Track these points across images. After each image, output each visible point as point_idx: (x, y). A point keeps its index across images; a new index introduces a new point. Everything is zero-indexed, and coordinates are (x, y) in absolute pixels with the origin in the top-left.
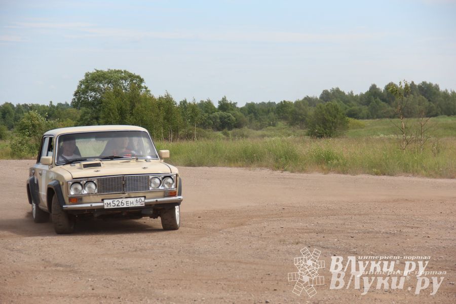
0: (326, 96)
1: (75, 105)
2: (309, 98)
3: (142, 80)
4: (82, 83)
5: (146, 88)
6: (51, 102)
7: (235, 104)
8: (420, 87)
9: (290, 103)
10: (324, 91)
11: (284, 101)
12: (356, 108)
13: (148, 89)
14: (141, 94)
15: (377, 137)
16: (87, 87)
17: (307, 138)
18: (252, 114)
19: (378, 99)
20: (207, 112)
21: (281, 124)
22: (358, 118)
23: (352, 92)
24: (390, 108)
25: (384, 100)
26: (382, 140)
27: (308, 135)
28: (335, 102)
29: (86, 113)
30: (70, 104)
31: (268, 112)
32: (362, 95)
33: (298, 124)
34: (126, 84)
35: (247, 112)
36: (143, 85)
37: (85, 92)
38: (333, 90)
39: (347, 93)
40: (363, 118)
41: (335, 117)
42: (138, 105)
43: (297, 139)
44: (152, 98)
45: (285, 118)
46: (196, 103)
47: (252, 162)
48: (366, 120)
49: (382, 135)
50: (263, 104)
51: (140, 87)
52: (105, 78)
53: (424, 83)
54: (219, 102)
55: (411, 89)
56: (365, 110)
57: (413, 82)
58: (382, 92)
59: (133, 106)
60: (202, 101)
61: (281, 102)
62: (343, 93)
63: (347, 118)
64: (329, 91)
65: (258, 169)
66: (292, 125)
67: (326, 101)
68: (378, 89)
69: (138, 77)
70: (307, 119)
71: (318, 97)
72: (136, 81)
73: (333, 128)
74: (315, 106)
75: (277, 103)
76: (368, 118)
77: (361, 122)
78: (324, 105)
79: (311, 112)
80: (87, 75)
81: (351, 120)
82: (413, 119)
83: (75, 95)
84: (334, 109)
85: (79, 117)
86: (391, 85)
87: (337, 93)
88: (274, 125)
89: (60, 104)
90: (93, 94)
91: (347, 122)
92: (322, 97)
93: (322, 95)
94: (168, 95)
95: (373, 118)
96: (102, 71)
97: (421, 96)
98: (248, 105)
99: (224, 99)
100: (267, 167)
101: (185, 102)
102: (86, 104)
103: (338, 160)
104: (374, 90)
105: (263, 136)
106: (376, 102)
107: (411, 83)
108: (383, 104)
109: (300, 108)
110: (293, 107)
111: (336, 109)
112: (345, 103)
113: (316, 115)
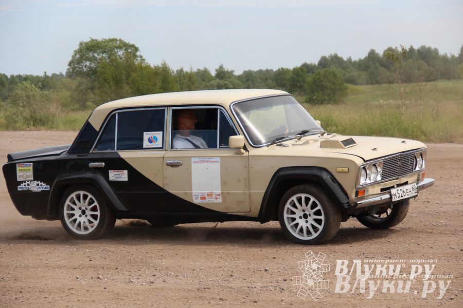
0: (324, 62)
1: (70, 75)
2: (307, 65)
3: (137, 49)
4: (76, 52)
5: (141, 57)
6: (45, 73)
7: (232, 72)
8: (419, 51)
9: (288, 70)
10: (322, 57)
11: (282, 68)
12: (355, 74)
13: (143, 58)
14: (136, 63)
15: (377, 103)
16: (81, 57)
18: (250, 82)
19: (377, 64)
20: (203, 80)
22: (357, 84)
23: (350, 58)
24: (388, 73)
25: (383, 65)
26: (380, 106)
27: (306, 102)
28: (333, 68)
29: (81, 84)
30: (64, 73)
31: (266, 79)
32: (360, 61)
33: (296, 91)
34: (120, 53)
35: (244, 80)
36: (138, 54)
37: (79, 61)
38: (331, 56)
39: (345, 59)
40: (362, 84)
41: (334, 83)
42: (134, 75)
44: (148, 67)
45: (283, 85)
46: (193, 71)
48: (365, 86)
49: (381, 101)
50: (261, 71)
51: (135, 56)
52: (99, 48)
53: (423, 47)
54: (216, 70)
55: (409, 54)
56: (364, 75)
57: (412, 47)
58: (381, 56)
59: (128, 76)
60: (199, 70)
61: (279, 69)
62: (342, 59)
63: (346, 84)
64: (327, 57)
67: (325, 67)
68: (377, 54)
69: (133, 46)
70: (305, 85)
71: (317, 64)
72: (131, 50)
73: (332, 95)
74: (313, 72)
75: (274, 70)
76: (367, 83)
77: (359, 88)
78: (322, 71)
79: (309, 78)
80: (81, 44)
81: (350, 86)
82: (412, 84)
83: (70, 65)
84: (332, 75)
85: (74, 87)
86: (390, 49)
87: (336, 59)
89: (54, 75)
90: (88, 63)
91: (346, 88)
92: (320, 63)
93: (320, 61)
94: (164, 64)
95: (372, 84)
96: (96, 40)
97: (420, 61)
98: (245, 72)
99: (221, 67)
101: (181, 70)
102: (80, 73)
103: (337, 127)
104: (372, 55)
106: (375, 67)
107: (409, 47)
108: (382, 69)
109: (298, 76)
110: (291, 75)
111: (335, 75)
112: (344, 69)
113: (315, 81)
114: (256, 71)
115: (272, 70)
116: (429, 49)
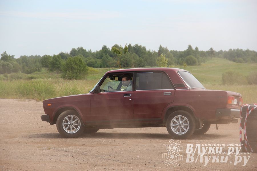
0: (74, 52)
2: (63, 53)
8: (134, 47)
9: (50, 57)
10: (73, 49)
11: (46, 55)
12: (93, 60)
17: (61, 80)
18: (25, 63)
19: (108, 55)
21: (44, 70)
22: (94, 67)
23: (90, 50)
24: (115, 61)
25: (111, 56)
27: (61, 78)
28: (79, 57)
31: (36, 62)
32: (97, 52)
33: (55, 70)
38: (79, 48)
39: (87, 51)
40: (97, 67)
41: (80, 66)
43: (54, 80)
45: (46, 66)
47: (23, 96)
48: (100, 68)
50: (32, 57)
53: (137, 45)
54: (2, 55)
56: (99, 61)
57: (130, 45)
58: (110, 50)
61: (44, 56)
62: (85, 51)
63: (87, 67)
64: (76, 49)
65: (27, 100)
66: (51, 71)
67: (74, 56)
68: (108, 48)
70: (61, 67)
71: (69, 53)
73: (78, 73)
74: (66, 59)
75: (41, 56)
76: (101, 67)
77: (96, 69)
78: (72, 58)
79: (64, 62)
81: (91, 69)
84: (79, 61)
86: (116, 46)
87: (81, 51)
88: (39, 71)
91: (88, 70)
92: (71, 53)
93: (71, 51)
95: (104, 67)
97: (134, 54)
98: (21, 57)
99: (5, 53)
100: (33, 99)
104: (105, 49)
105: (31, 78)
106: (106, 57)
108: (110, 58)
109: (56, 60)
110: (52, 59)
111: (80, 61)
112: (86, 57)
113: (67, 64)
114: (29, 56)
115: (40, 56)
116: (140, 46)
